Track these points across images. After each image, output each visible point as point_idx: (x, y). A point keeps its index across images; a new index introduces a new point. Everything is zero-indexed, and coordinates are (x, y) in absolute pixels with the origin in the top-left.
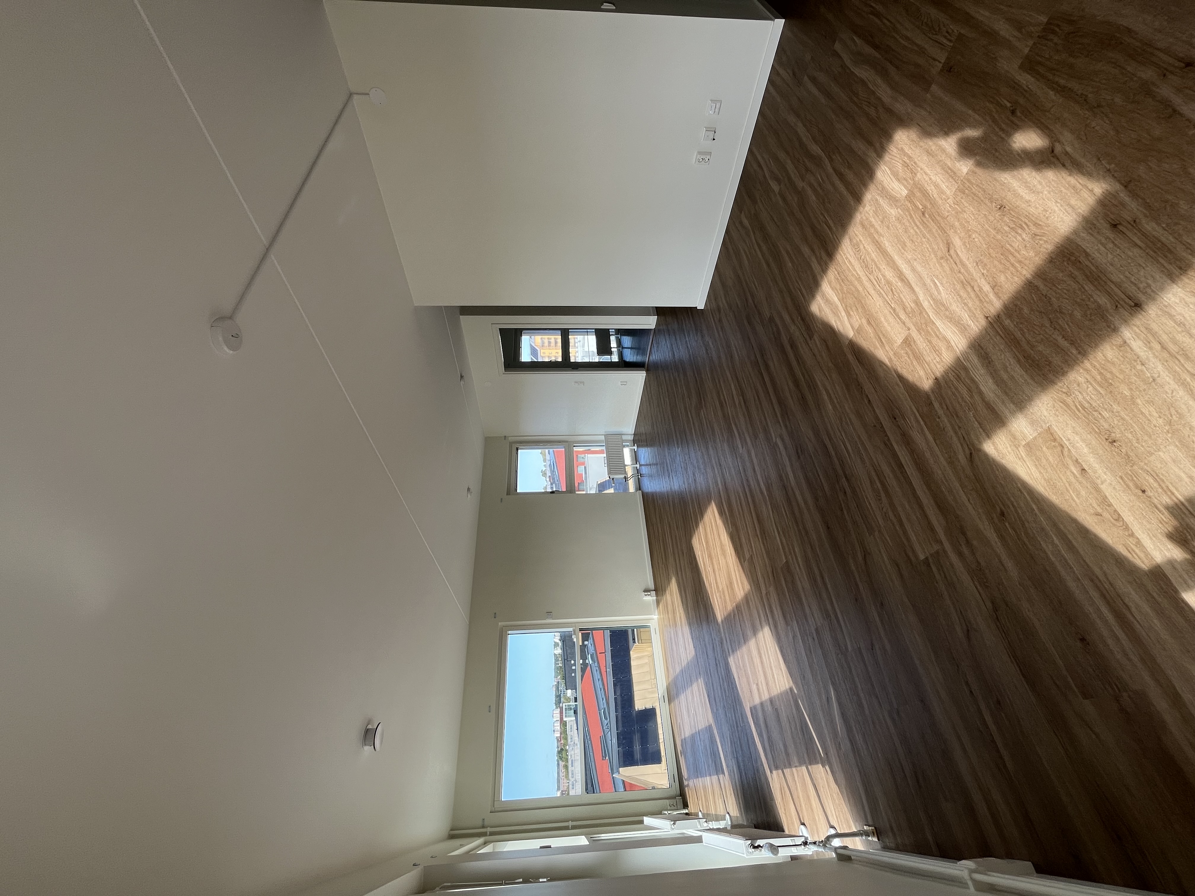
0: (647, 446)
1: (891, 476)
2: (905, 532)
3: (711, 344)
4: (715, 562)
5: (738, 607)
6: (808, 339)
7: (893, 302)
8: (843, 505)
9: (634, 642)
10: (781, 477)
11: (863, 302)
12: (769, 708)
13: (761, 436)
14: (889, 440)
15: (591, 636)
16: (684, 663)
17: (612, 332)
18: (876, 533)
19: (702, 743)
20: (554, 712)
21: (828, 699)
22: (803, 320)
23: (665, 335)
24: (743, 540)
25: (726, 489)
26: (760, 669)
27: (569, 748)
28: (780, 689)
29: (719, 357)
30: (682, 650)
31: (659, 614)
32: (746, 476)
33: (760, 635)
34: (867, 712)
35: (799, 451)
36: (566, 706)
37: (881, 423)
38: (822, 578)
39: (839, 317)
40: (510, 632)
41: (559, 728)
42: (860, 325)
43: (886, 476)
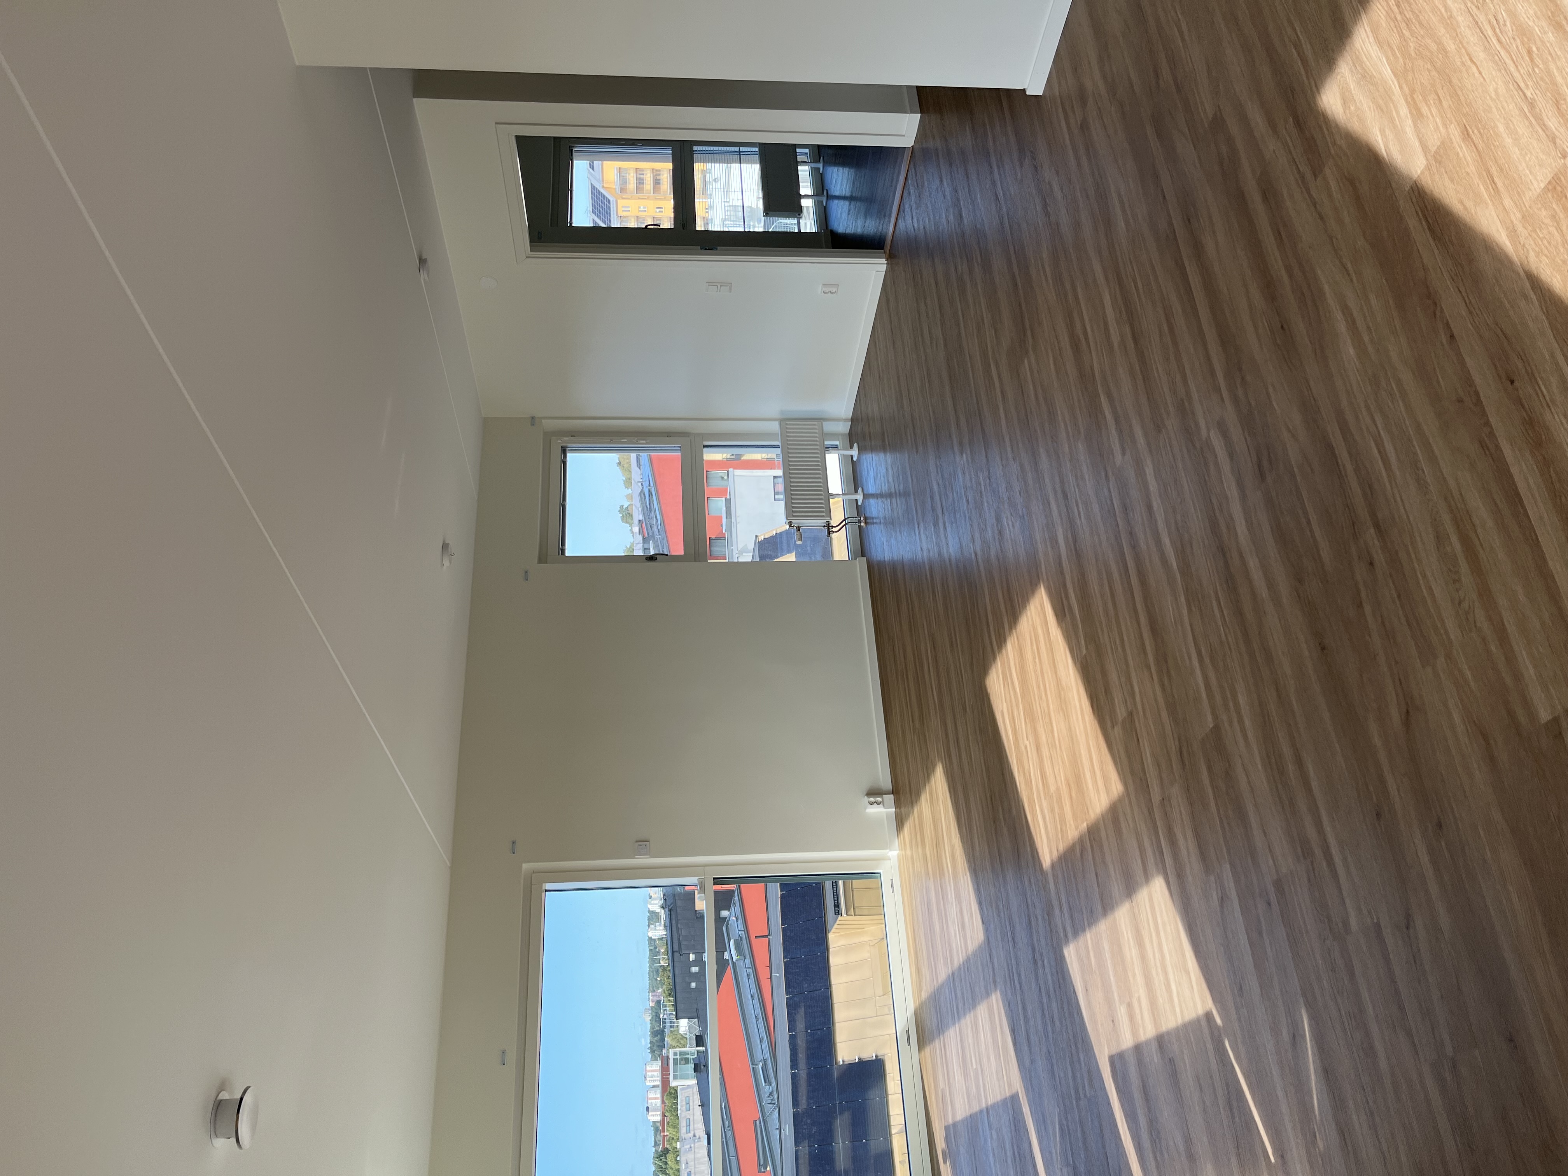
0: (883, 448)
1: (1490, 523)
2: (1511, 659)
3: (1056, 188)
4: (1041, 730)
5: (1093, 832)
6: (1309, 176)
7: (1530, 83)
8: (1363, 594)
9: (838, 912)
10: (1214, 525)
11: (1455, 81)
12: (1154, 1058)
13: (1172, 424)
14: (1492, 434)
15: (736, 898)
16: (959, 959)
17: (803, 154)
18: (1441, 662)
19: (994, 1133)
20: (648, 1068)
21: (1296, 1037)
22: (1299, 124)
23: (938, 166)
24: (1113, 677)
25: (1077, 554)
26: (1138, 971)
27: (682, 1146)
28: (1182, 1016)
29: (1077, 225)
30: (954, 929)
31: (903, 847)
32: (1128, 522)
33: (1142, 895)
34: (1383, 1064)
35: (1265, 463)
36: (675, 1054)
37: (1477, 394)
38: (1299, 762)
39: (1392, 120)
40: (548, 886)
41: (659, 1101)
42: (1443, 143)
43: (1477, 522)
